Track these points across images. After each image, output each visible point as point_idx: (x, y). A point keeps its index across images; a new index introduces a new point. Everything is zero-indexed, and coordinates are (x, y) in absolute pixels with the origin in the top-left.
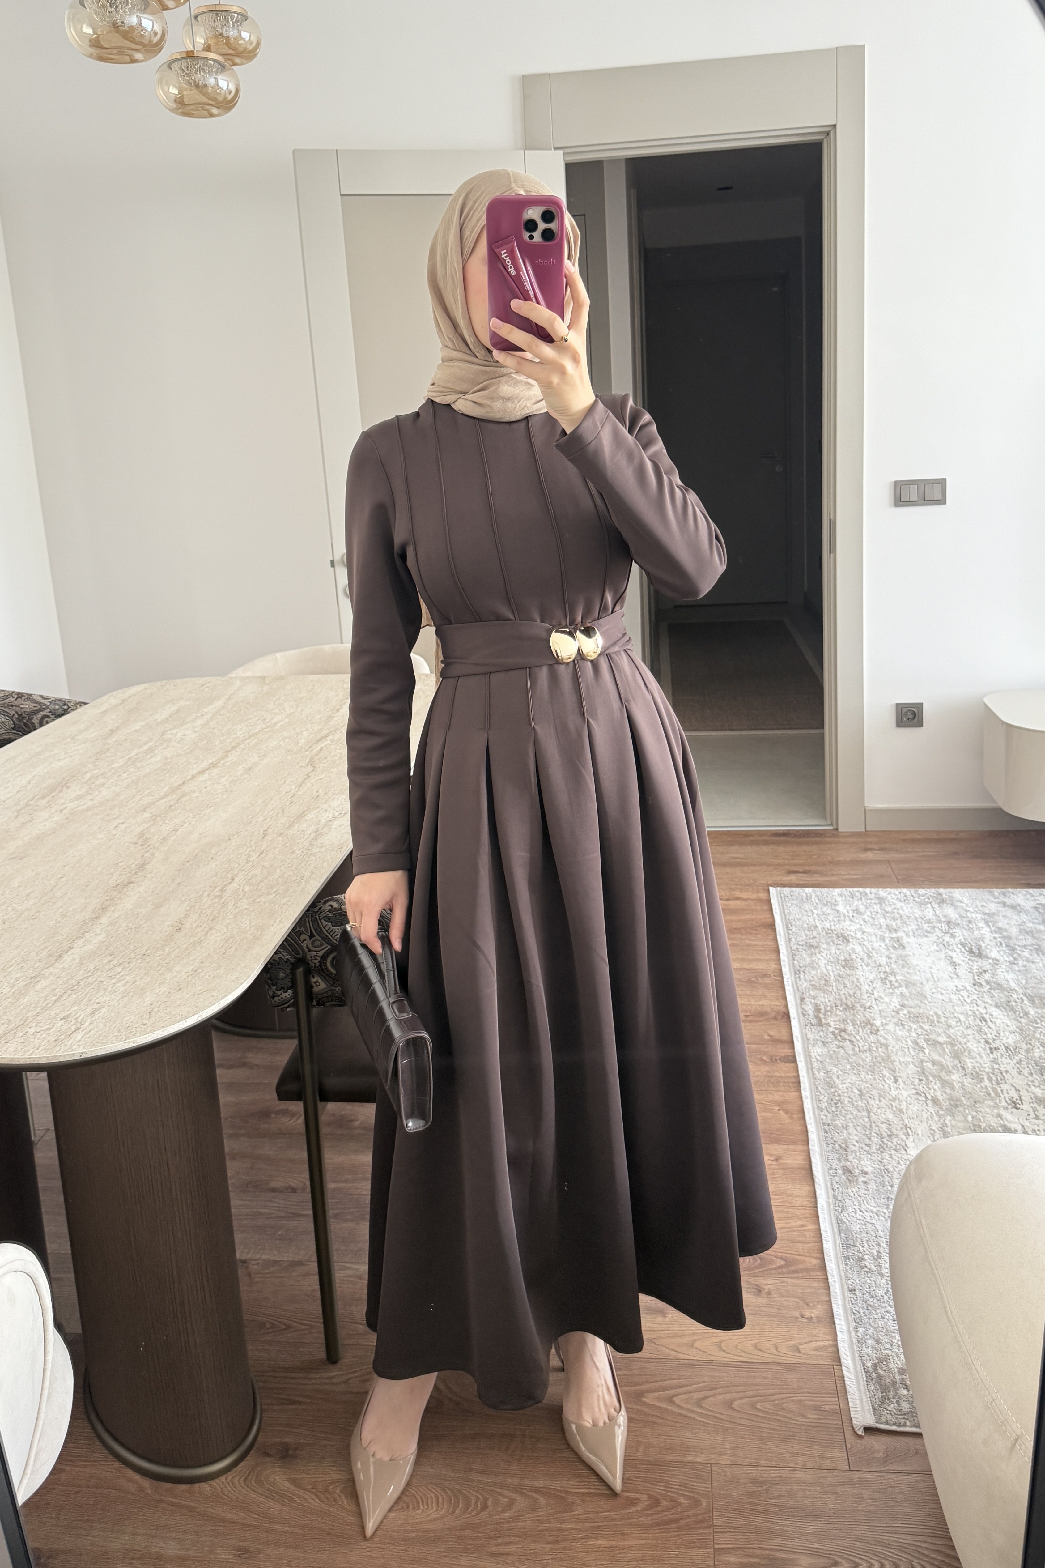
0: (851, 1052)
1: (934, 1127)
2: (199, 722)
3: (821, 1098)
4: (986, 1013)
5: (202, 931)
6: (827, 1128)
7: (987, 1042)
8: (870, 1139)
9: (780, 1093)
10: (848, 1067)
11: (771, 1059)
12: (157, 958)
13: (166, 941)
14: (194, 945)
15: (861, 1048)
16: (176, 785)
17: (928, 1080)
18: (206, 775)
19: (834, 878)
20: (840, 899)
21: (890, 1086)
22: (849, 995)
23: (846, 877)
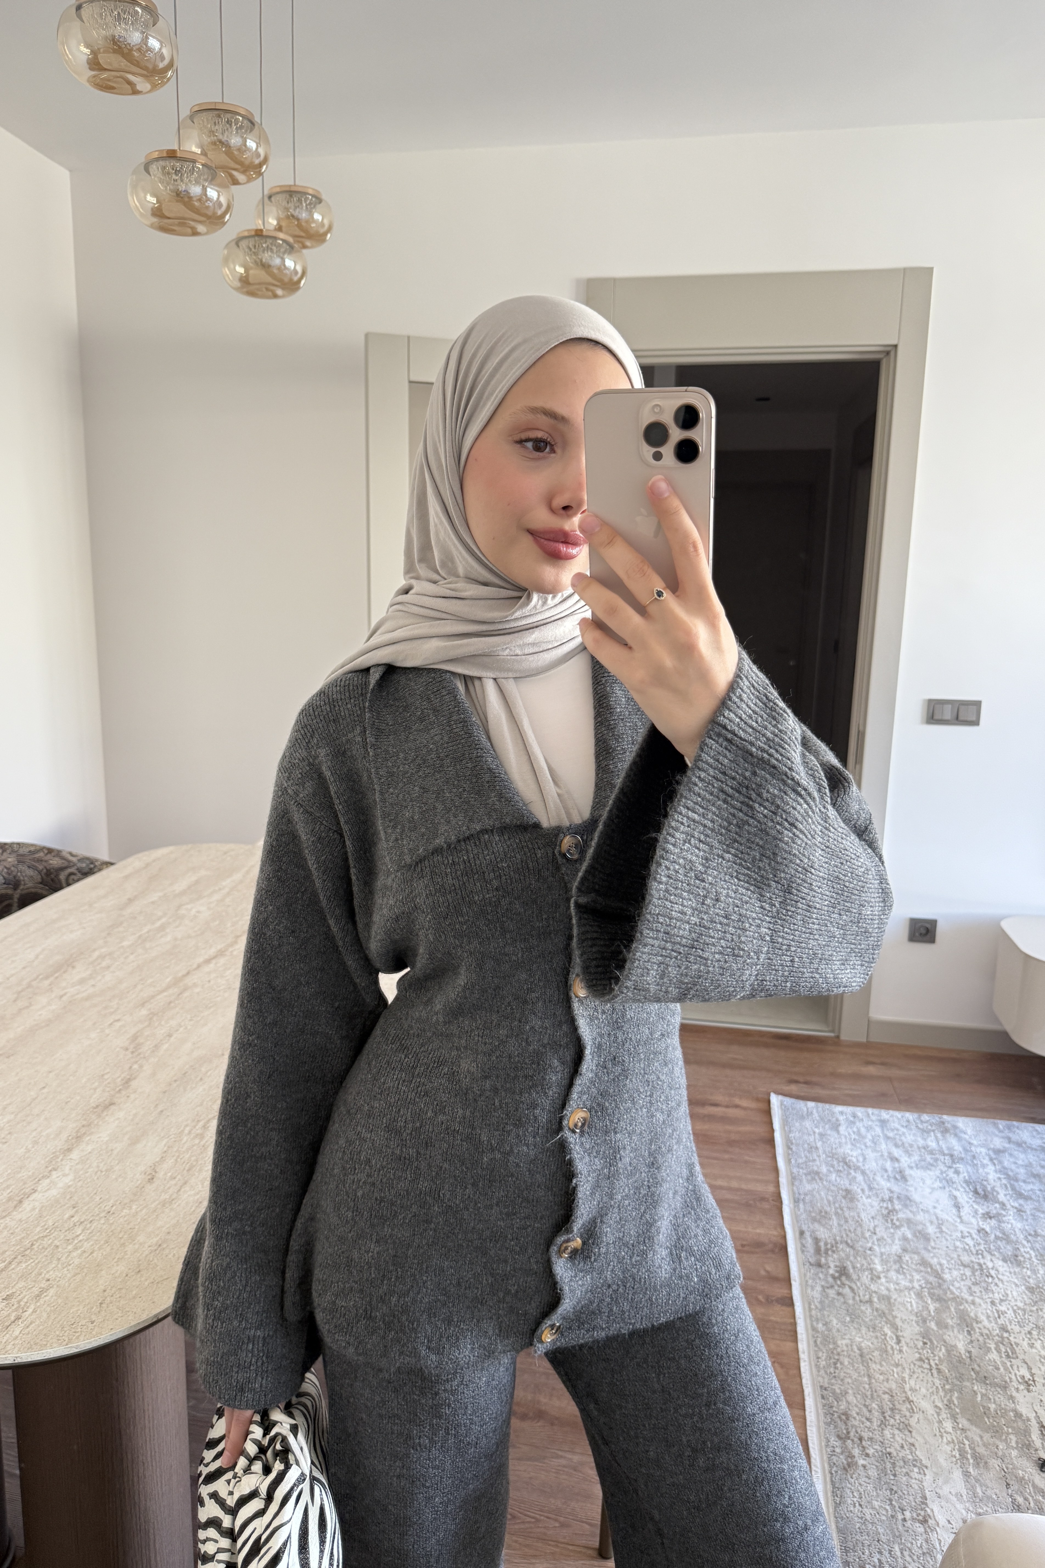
0: (851, 1302)
1: (940, 1405)
2: (216, 897)
3: (820, 1354)
4: (992, 1269)
5: (176, 1185)
6: (825, 1392)
7: (993, 1303)
8: (870, 1411)
9: (778, 1342)
10: (848, 1319)
11: (767, 1300)
12: (121, 1220)
13: (135, 1195)
14: (164, 1205)
15: (862, 1297)
16: (180, 975)
17: (932, 1342)
18: (212, 966)
19: (835, 1093)
20: (841, 1118)
21: (892, 1348)
22: (850, 1231)
23: (847, 1092)
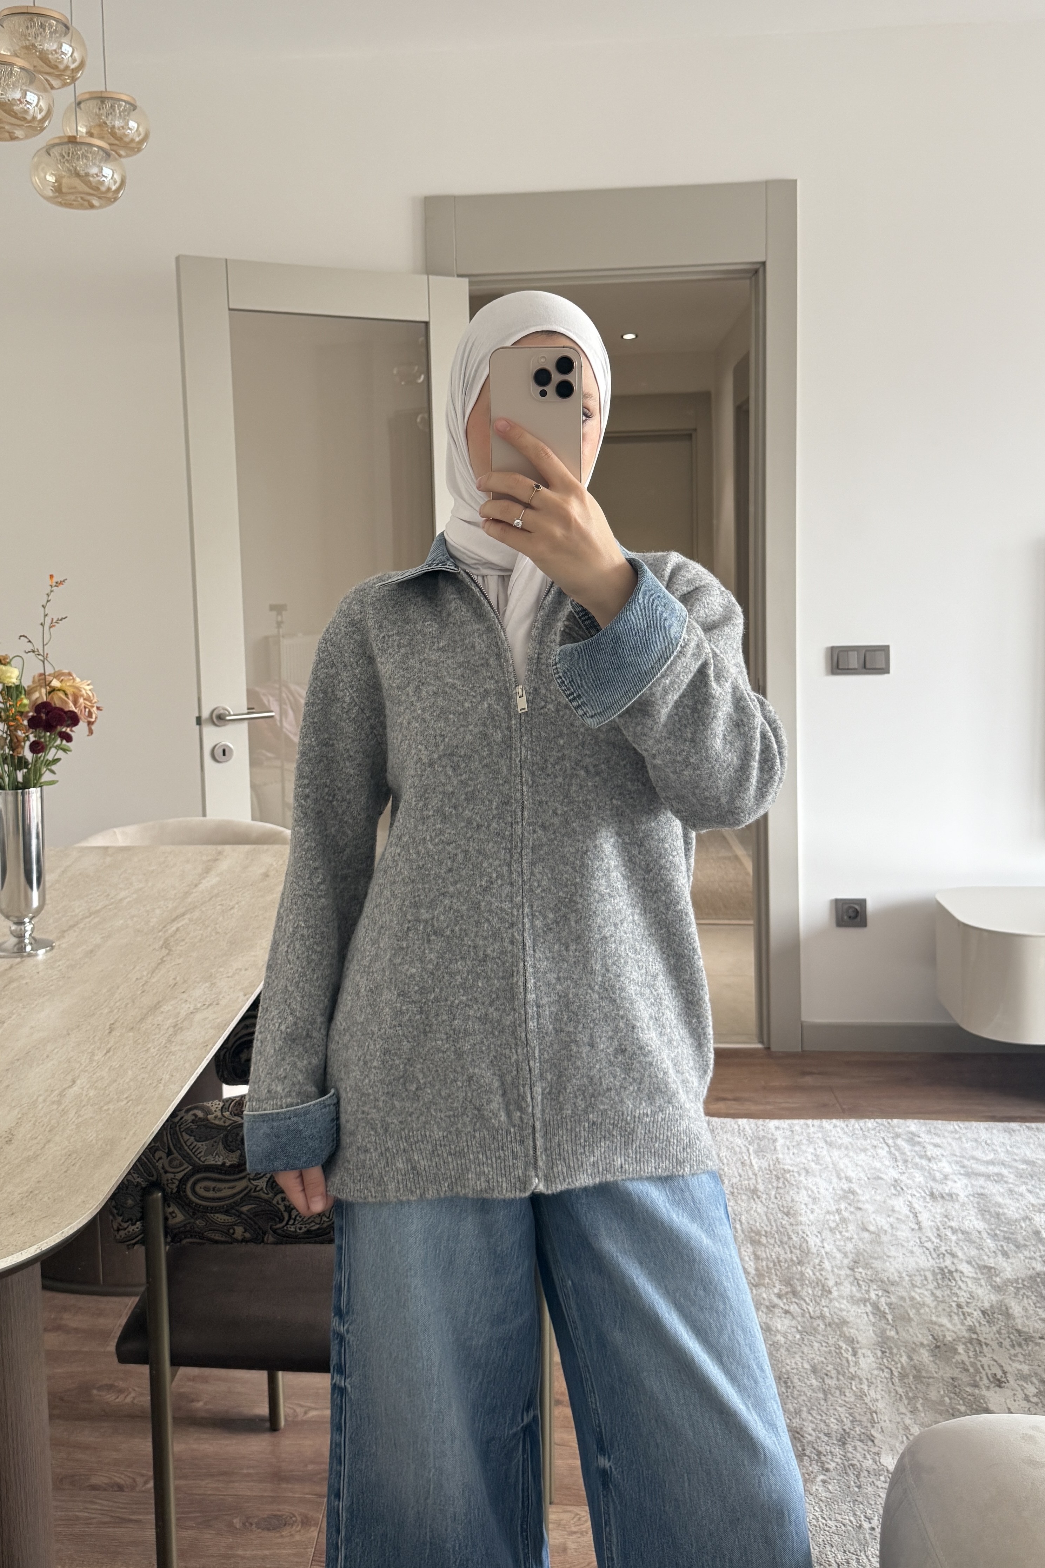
1: (904, 1411)
19: (768, 1107)
20: (778, 1134)
21: (848, 1361)
22: (795, 1247)
23: (783, 1105)
